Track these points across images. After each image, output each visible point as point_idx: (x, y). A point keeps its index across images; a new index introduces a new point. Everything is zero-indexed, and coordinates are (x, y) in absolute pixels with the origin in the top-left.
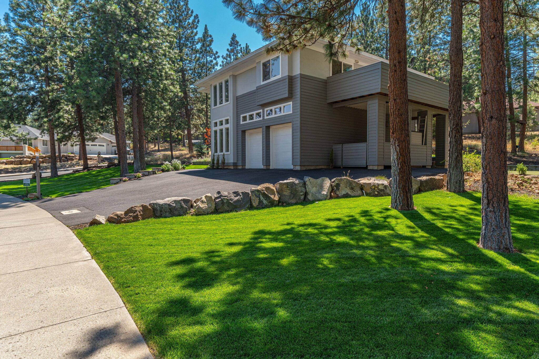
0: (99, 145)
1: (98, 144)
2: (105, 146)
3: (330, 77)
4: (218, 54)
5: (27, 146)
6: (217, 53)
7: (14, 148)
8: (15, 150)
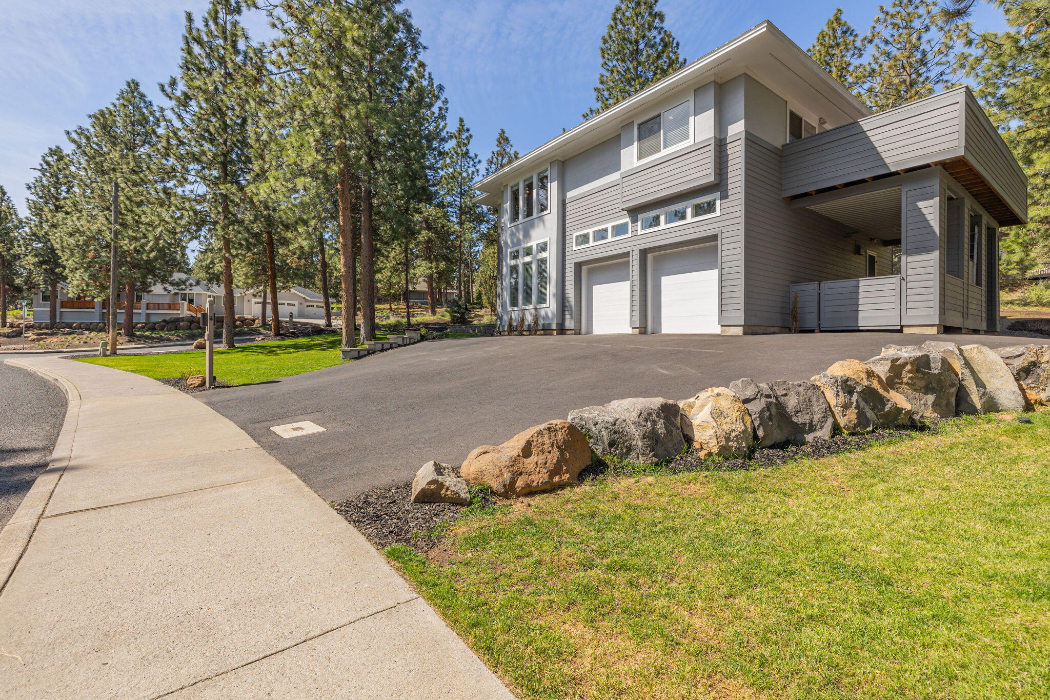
0: (288, 304)
1: (286, 302)
2: (297, 305)
3: (787, 145)
4: (478, 158)
5: (186, 303)
6: (476, 156)
7: (168, 306)
8: (170, 309)
